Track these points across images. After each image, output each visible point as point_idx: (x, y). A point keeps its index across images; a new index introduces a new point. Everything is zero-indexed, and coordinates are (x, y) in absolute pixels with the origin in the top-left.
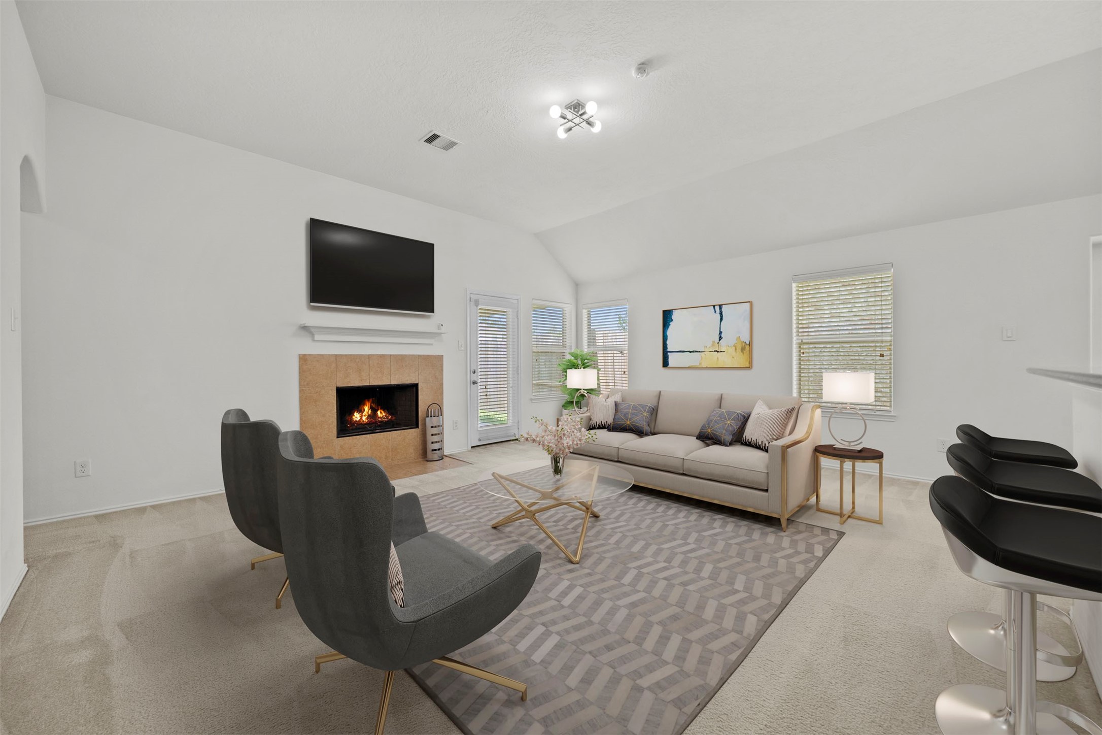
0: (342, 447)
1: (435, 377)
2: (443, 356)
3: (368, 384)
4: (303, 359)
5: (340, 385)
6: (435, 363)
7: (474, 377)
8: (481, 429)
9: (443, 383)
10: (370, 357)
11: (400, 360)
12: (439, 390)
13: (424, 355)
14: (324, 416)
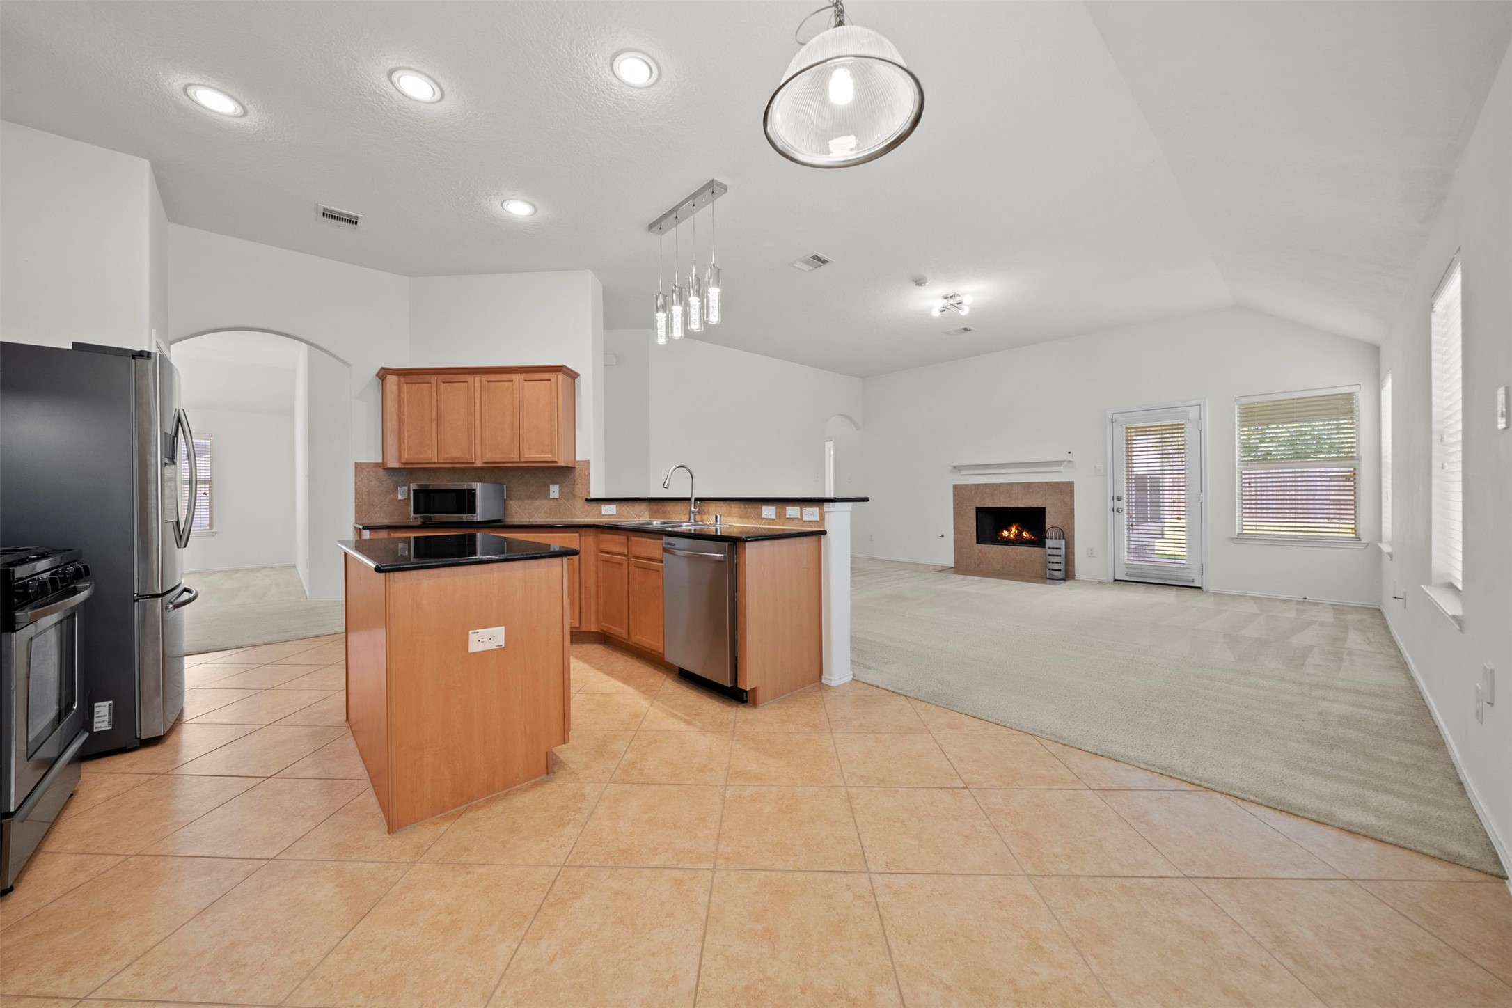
0: (980, 550)
1: (1064, 503)
2: (1073, 482)
3: (999, 506)
4: (955, 487)
5: (978, 506)
6: (1066, 489)
7: (1118, 504)
8: (1130, 562)
9: (1073, 509)
10: (1000, 485)
11: (1027, 486)
12: (1070, 515)
13: (1051, 482)
14: (968, 527)
